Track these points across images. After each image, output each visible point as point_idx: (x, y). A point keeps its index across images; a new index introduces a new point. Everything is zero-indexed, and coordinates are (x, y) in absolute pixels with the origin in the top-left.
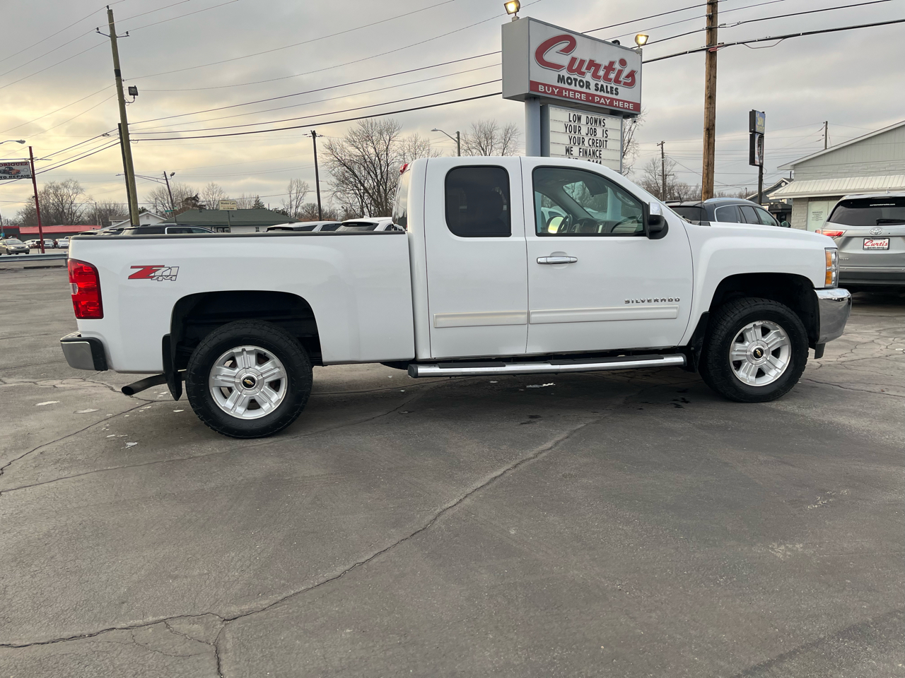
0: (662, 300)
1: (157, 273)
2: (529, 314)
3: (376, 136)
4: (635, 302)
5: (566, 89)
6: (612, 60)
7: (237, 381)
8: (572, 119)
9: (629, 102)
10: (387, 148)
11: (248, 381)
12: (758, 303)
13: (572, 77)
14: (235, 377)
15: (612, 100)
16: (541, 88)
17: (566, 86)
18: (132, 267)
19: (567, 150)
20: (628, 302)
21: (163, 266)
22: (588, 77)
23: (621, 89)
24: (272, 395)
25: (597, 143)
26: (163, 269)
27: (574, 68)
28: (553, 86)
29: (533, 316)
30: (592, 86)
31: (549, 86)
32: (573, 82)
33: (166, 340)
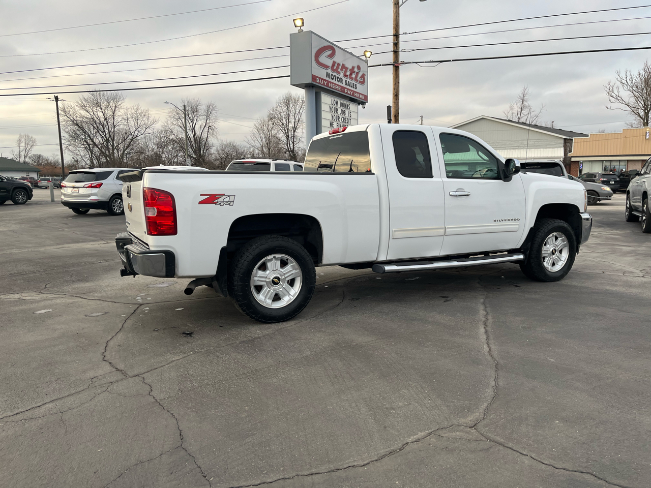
0: (511, 220)
1: (220, 200)
2: (445, 229)
3: (104, 104)
4: (499, 221)
5: (331, 82)
6: (354, 65)
7: (267, 280)
8: (333, 103)
9: (362, 95)
10: (114, 113)
11: (276, 280)
12: (555, 222)
14: (266, 278)
15: (354, 92)
16: (318, 80)
18: (201, 195)
19: (331, 124)
20: (495, 221)
21: (224, 195)
22: (342, 75)
23: (358, 85)
24: (290, 290)
25: (346, 120)
26: (224, 197)
27: (334, 68)
28: (323, 80)
29: (447, 230)
30: (344, 82)
33: (223, 250)
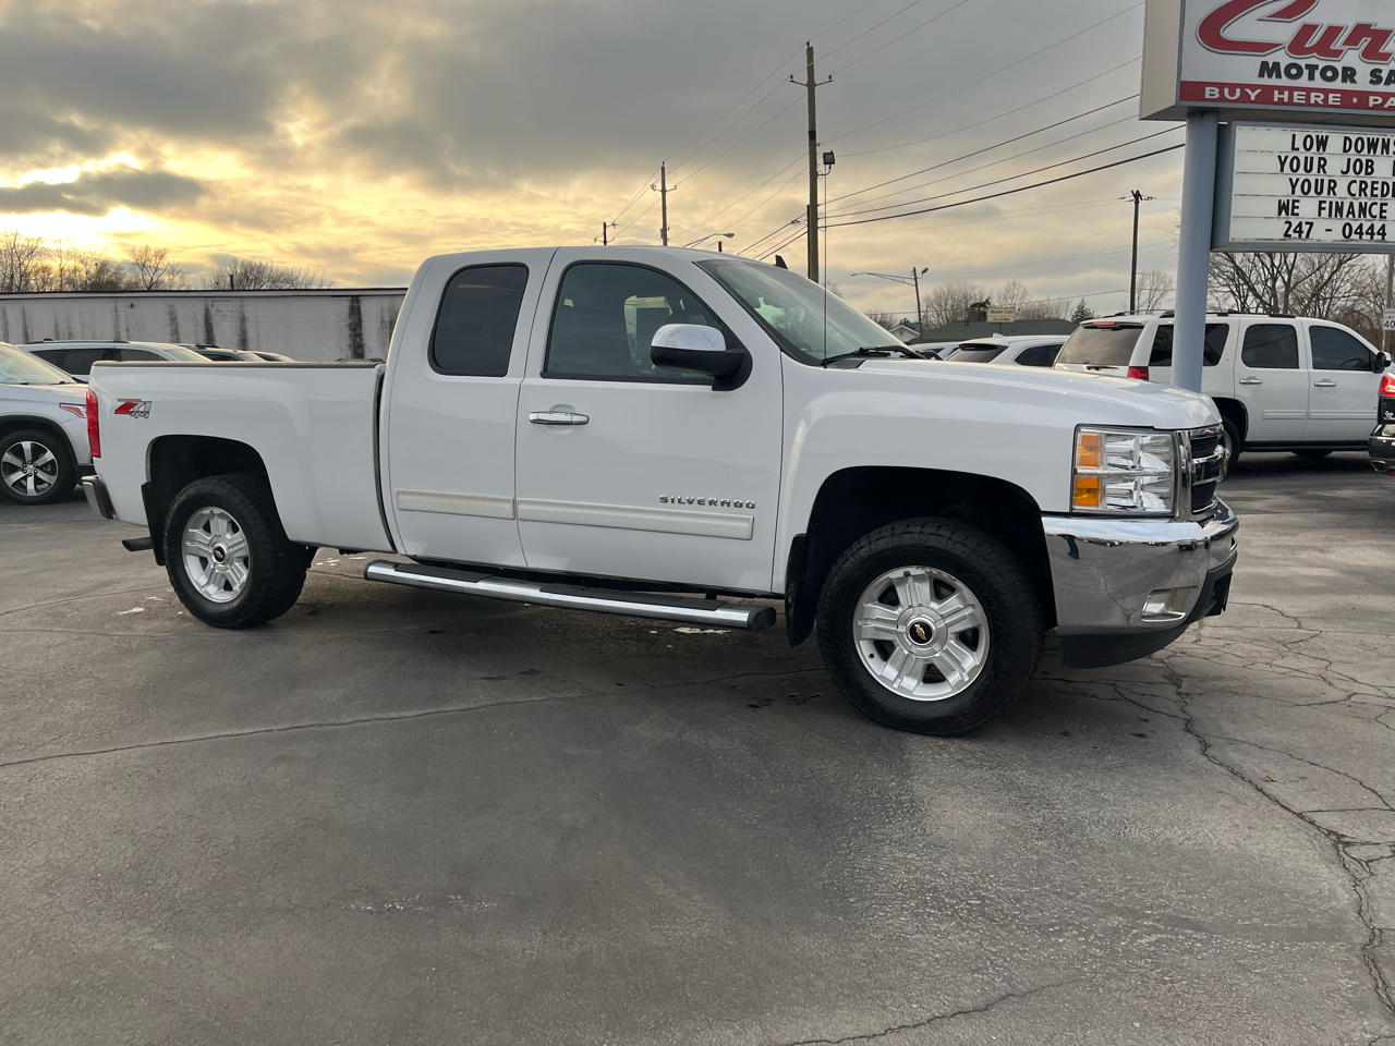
0: (722, 504)
1: (135, 409)
2: (514, 501)
4: (676, 501)
5: (1281, 89)
8: (1299, 144)
11: (218, 553)
12: (911, 529)
13: (1302, 63)
16: (1211, 93)
17: (1285, 81)
18: (119, 400)
19: (1283, 207)
21: (140, 401)
22: (1352, 58)
24: (240, 573)
25: (1373, 189)
26: (140, 404)
27: (1307, 46)
28: (1243, 86)
29: (520, 507)
30: (1362, 76)
31: (1233, 87)
32: (1306, 72)
